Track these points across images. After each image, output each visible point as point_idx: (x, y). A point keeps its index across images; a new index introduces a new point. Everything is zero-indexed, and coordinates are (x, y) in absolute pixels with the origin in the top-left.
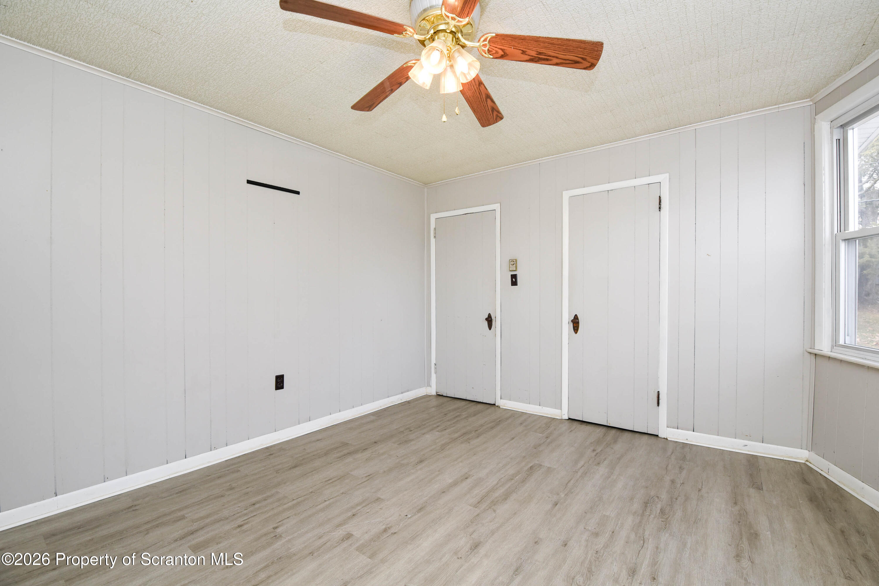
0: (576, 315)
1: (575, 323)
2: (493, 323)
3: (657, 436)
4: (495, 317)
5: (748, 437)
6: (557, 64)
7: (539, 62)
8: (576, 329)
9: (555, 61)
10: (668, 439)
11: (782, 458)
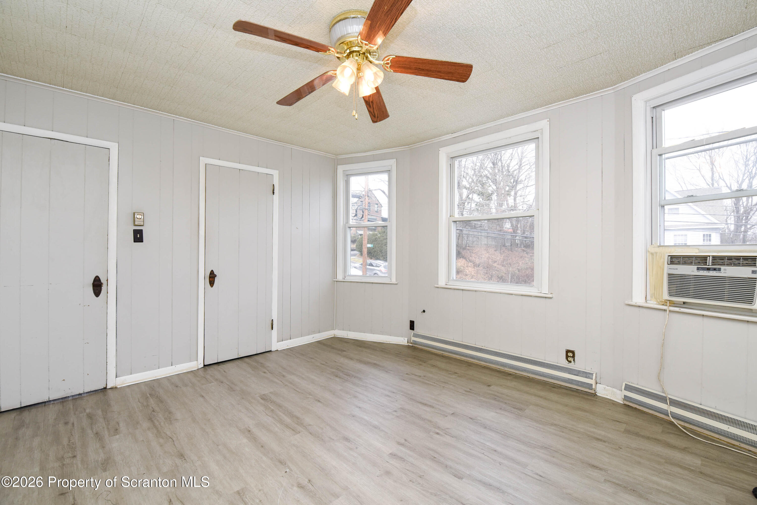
0: (212, 271)
1: (212, 277)
2: (104, 288)
3: (271, 351)
4: (107, 280)
5: (314, 332)
6: (369, 111)
7: (367, 105)
8: (212, 283)
9: (372, 110)
10: (279, 350)
11: (327, 338)
